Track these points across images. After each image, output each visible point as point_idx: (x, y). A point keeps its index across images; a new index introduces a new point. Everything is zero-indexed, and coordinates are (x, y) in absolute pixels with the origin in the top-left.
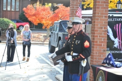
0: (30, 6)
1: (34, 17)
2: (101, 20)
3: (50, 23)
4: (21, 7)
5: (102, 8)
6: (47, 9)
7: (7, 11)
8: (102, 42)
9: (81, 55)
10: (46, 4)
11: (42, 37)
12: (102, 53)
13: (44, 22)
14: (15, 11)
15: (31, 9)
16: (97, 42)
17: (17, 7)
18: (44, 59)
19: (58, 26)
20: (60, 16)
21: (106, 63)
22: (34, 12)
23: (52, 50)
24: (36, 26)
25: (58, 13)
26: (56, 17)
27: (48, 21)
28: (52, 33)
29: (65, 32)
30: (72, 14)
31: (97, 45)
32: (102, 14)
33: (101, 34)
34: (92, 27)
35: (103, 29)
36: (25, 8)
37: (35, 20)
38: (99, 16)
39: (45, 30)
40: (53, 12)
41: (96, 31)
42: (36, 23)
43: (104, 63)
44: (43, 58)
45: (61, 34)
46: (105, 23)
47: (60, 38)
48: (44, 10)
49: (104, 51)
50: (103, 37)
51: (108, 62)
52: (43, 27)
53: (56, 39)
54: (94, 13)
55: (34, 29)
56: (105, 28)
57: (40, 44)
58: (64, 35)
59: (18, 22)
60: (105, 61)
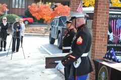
0: (34, 4)
1: (37, 14)
2: (102, 16)
3: (50, 18)
4: (27, 5)
5: (103, 4)
6: (47, 7)
7: (15, 8)
8: (103, 37)
10: (47, 3)
11: (43, 30)
12: (103, 48)
13: (45, 18)
14: (22, 9)
15: (35, 7)
16: (98, 37)
17: (24, 5)
19: (58, 21)
20: (58, 13)
21: (108, 58)
22: (37, 9)
23: (52, 41)
24: (38, 21)
25: (57, 10)
26: (55, 14)
27: (48, 17)
28: (52, 27)
29: (64, 26)
30: (72, 10)
31: (98, 40)
33: (103, 29)
34: (93, 23)
35: (104, 25)
36: (29, 6)
37: (38, 16)
38: (100, 12)
39: (46, 24)
40: (52, 10)
42: (38, 18)
43: (105, 57)
44: (44, 48)
45: (60, 28)
46: (106, 18)
47: (59, 32)
48: (45, 8)
49: (105, 45)
51: (109, 56)
52: (45, 22)
53: (56, 32)
55: (37, 23)
56: (106, 24)
58: (63, 29)
59: (23, 17)
60: (107, 56)
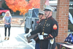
1: (13, 6)
2: (63, 8)
3: (26, 10)
8: (64, 25)
9: (50, 35)
11: (19, 21)
12: (65, 34)
13: (21, 10)
16: (60, 25)
18: (21, 38)
19: (32, 13)
20: (33, 5)
21: (68, 41)
22: (13, 2)
23: (27, 31)
25: (31, 3)
26: (30, 6)
27: (24, 9)
28: (27, 18)
29: (37, 17)
30: (42, 4)
31: (61, 27)
32: (64, 3)
33: (64, 19)
34: (57, 14)
37: (14, 8)
38: (62, 5)
39: (22, 16)
40: (27, 2)
41: (60, 16)
42: (14, 11)
43: (66, 41)
45: (33, 19)
46: (67, 10)
47: (33, 22)
49: (66, 32)
50: (65, 21)
51: (69, 40)
52: (20, 14)
53: (30, 23)
54: (58, 3)
55: (13, 15)
56: (66, 14)
57: (18, 26)
58: (36, 19)
60: (67, 40)
